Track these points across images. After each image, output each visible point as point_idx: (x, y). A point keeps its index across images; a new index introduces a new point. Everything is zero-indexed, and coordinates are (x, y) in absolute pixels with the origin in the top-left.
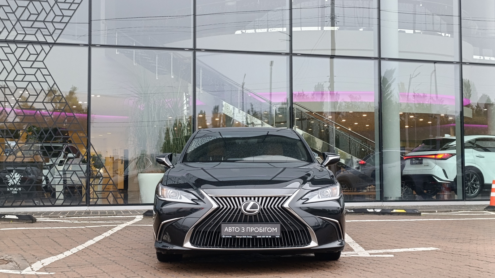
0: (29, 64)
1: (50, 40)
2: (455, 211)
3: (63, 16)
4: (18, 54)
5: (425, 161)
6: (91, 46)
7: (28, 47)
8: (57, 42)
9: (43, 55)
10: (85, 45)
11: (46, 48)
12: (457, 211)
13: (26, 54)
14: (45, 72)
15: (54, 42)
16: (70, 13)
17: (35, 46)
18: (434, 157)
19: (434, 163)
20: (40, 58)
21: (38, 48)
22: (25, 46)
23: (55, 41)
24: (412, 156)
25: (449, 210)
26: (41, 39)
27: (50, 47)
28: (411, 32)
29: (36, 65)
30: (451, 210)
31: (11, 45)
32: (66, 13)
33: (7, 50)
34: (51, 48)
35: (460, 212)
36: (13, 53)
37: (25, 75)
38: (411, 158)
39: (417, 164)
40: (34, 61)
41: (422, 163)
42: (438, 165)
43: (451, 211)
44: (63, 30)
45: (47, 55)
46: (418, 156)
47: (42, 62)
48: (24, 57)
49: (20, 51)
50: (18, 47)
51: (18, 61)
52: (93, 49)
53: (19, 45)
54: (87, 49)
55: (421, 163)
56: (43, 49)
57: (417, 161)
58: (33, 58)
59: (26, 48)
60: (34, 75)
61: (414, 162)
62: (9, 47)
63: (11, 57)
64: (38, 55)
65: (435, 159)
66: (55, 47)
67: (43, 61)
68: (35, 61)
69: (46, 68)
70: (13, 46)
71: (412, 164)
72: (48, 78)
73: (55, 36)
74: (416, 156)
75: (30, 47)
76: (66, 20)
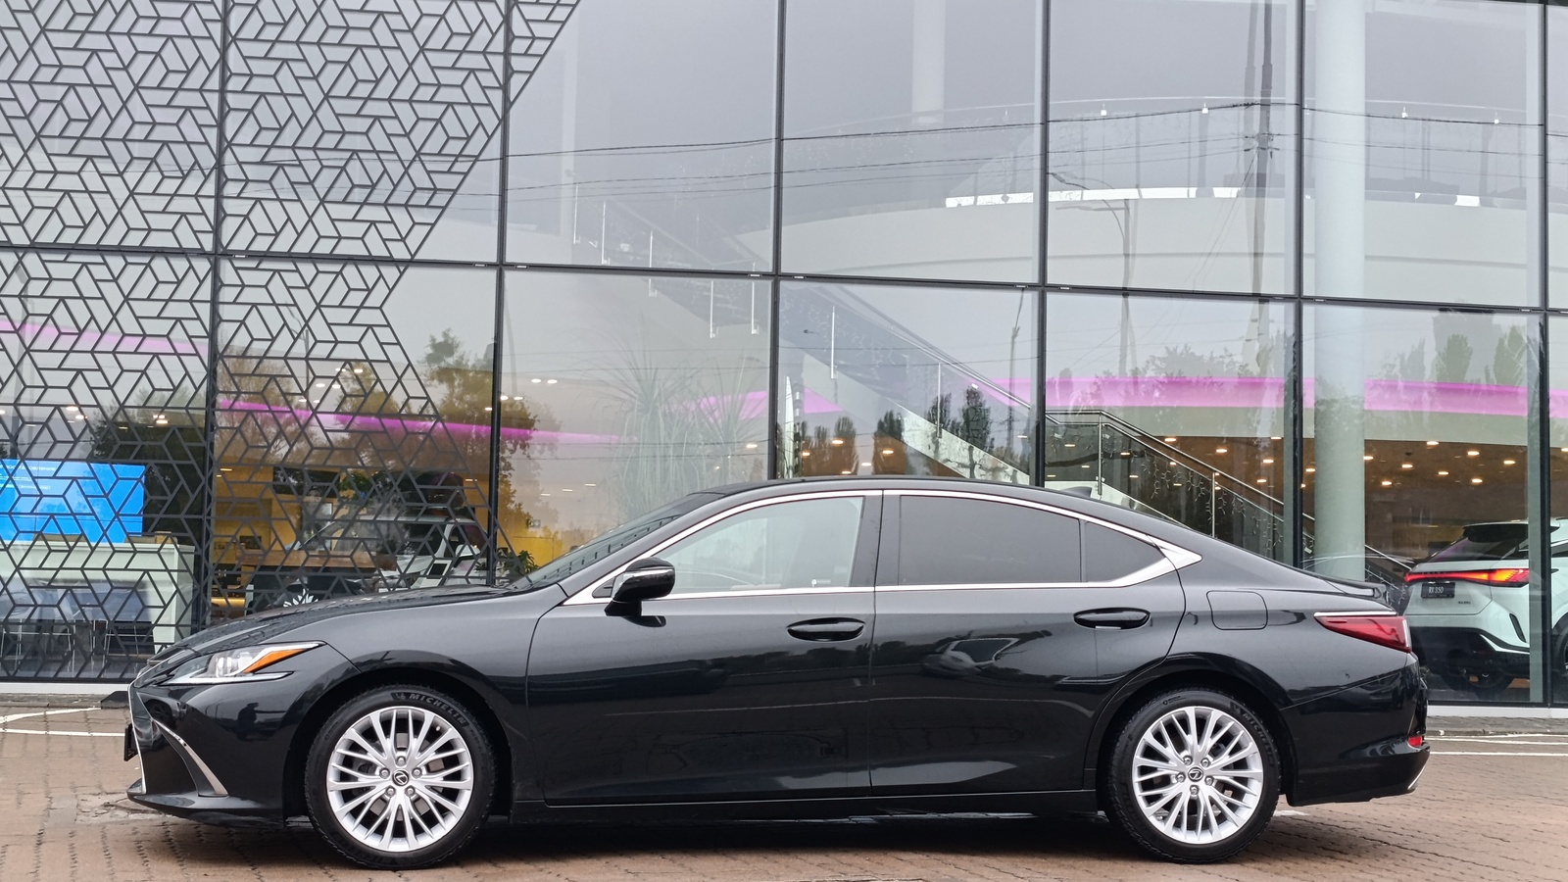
0: (345, 315)
1: (399, 252)
2: (1498, 733)
3: (435, 190)
4: (318, 289)
5: (1460, 589)
6: (503, 267)
7: (344, 272)
8: (417, 257)
9: (381, 291)
10: (489, 265)
11: (390, 273)
12: (1505, 733)
13: (340, 288)
14: (385, 335)
15: (410, 257)
16: (452, 181)
17: (363, 268)
18: (1484, 577)
19: (1487, 595)
20: (375, 300)
21: (370, 272)
22: (337, 268)
23: (413, 256)
24: (1425, 573)
25: (1480, 730)
26: (379, 251)
27: (399, 270)
28: (1474, 201)
29: (365, 317)
30: (1486, 730)
31: (302, 266)
32: (442, 181)
33: (293, 279)
34: (402, 274)
35: (1510, 736)
36: (307, 287)
37: (336, 342)
38: (1425, 579)
39: (1438, 596)
40: (359, 308)
41: (1453, 596)
42: (1495, 601)
43: (1485, 733)
44: (433, 225)
45: (391, 290)
46: (1442, 573)
47: (379, 311)
48: (333, 298)
49: (324, 281)
50: (318, 272)
51: (319, 306)
52: (508, 275)
53: (322, 267)
54: (492, 274)
55: (1451, 595)
56: (381, 276)
57: (1441, 590)
58: (355, 299)
59: (339, 273)
60: (359, 343)
61: (1431, 590)
62: (298, 271)
63: (302, 297)
64: (369, 291)
65: (1489, 583)
66: (411, 271)
67: (380, 308)
68: (362, 306)
69: (389, 325)
70: (307, 270)
71: (1425, 596)
72: (394, 353)
73: (413, 242)
74: (1436, 573)
75: (350, 271)
76: (440, 199)
